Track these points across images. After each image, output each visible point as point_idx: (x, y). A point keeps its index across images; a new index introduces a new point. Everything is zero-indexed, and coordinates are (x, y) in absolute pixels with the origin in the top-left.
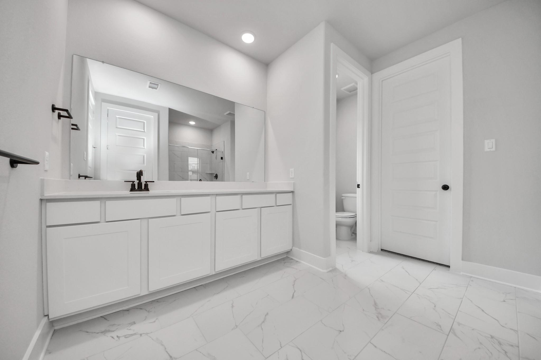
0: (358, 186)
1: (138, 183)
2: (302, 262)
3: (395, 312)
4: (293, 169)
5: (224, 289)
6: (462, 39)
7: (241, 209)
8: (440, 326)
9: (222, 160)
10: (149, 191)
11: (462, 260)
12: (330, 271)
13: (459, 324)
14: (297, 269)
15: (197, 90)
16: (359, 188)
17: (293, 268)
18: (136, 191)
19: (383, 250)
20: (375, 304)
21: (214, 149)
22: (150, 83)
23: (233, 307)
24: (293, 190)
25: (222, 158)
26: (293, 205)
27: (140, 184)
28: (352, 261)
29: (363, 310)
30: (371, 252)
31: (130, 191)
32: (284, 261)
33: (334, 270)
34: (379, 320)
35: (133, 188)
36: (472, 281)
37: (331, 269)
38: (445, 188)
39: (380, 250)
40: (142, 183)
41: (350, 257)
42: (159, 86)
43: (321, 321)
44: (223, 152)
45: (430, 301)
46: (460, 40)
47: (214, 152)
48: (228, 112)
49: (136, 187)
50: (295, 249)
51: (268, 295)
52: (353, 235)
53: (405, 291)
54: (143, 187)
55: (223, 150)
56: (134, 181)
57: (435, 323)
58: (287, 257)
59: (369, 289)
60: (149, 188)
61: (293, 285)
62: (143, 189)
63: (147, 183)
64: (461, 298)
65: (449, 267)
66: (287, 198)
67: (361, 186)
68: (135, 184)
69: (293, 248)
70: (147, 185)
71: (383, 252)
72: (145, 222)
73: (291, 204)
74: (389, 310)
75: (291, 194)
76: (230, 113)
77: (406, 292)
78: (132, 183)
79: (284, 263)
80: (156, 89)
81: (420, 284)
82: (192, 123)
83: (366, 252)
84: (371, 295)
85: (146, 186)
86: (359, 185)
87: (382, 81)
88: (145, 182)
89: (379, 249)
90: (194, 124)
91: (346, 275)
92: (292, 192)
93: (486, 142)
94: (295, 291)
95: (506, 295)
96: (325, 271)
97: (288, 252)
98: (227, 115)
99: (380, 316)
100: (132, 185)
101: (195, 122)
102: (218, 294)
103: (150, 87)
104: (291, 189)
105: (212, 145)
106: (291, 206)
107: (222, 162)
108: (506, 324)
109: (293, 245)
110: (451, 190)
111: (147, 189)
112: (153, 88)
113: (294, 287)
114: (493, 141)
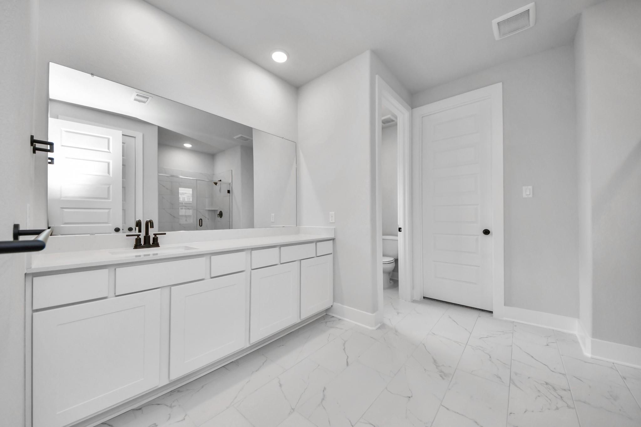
0: (400, 230)
1: (144, 237)
2: (345, 319)
3: (456, 369)
4: (333, 213)
5: (263, 363)
6: (503, 83)
7: (279, 263)
8: (500, 378)
9: (228, 194)
10: (159, 246)
11: (505, 305)
12: (379, 328)
13: (516, 374)
14: (342, 329)
16: (401, 231)
17: (337, 328)
18: (143, 247)
19: (425, 298)
20: (435, 361)
21: (216, 180)
22: (137, 95)
23: (281, 385)
24: (334, 236)
25: (229, 192)
26: (334, 254)
27: (147, 237)
28: (398, 313)
29: (425, 370)
30: (414, 301)
31: (134, 248)
32: (324, 320)
33: (383, 326)
34: (443, 379)
35: (138, 244)
36: (515, 326)
37: (379, 325)
38: (486, 232)
39: (422, 298)
40: (150, 236)
41: (394, 309)
42: (149, 100)
43: (386, 388)
44: (231, 183)
45: (484, 352)
46: (500, 85)
47: (217, 183)
48: (240, 135)
49: (142, 243)
50: (337, 305)
51: (319, 365)
52: (391, 281)
53: (459, 343)
54: (151, 242)
55: (230, 181)
56: (140, 235)
57: (495, 375)
58: (326, 314)
59: (424, 345)
60: (158, 242)
61: (344, 349)
62: (151, 243)
63: (157, 236)
64: (511, 346)
65: (491, 312)
66: (327, 247)
67: (402, 230)
68: (140, 239)
69: (335, 304)
70: (157, 238)
71: (426, 300)
72: (167, 290)
73: (331, 254)
74: (450, 367)
75: (332, 241)
76: (242, 136)
77: (460, 345)
78: (136, 237)
79: (326, 323)
80: (144, 102)
81: (471, 334)
82: (188, 145)
83: (409, 302)
84: (428, 352)
85: (155, 239)
86: (401, 228)
87: (422, 117)
88: (154, 234)
89: (421, 296)
90: (191, 147)
91: (396, 331)
92: (333, 239)
93: (524, 188)
94: (348, 357)
95: (548, 338)
96: (374, 328)
97: (327, 310)
98: (237, 138)
99: (443, 375)
100: (136, 239)
101: (191, 144)
102: (257, 371)
103: (135, 100)
104: (331, 236)
105: (214, 174)
106: (332, 255)
107: (230, 196)
108: (555, 369)
109: (334, 300)
110: (492, 234)
111: (156, 244)
112: (139, 101)
113: (345, 352)
114: (531, 187)
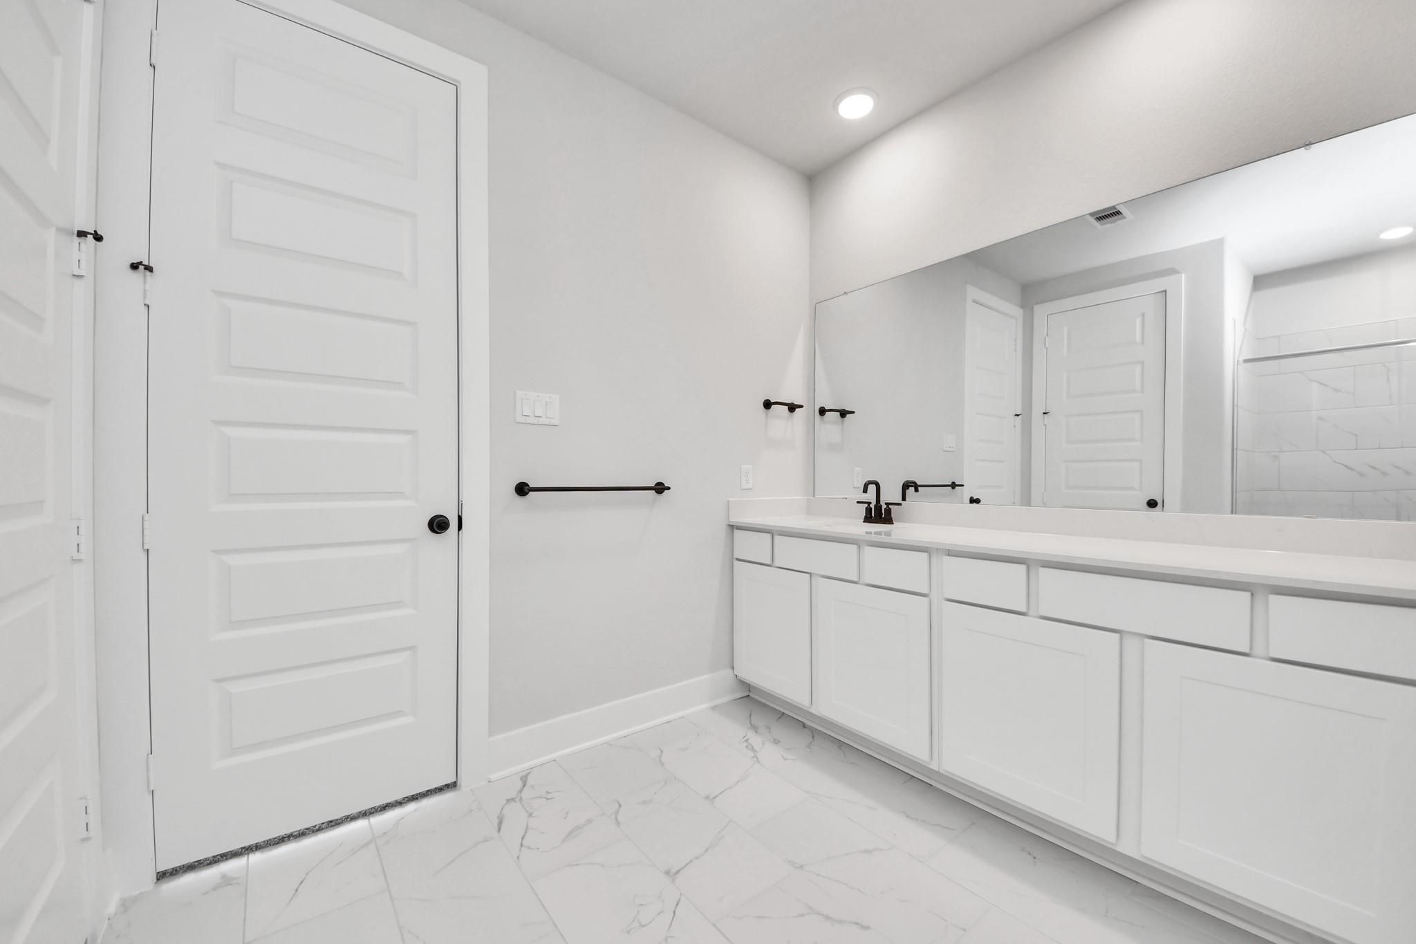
1: (866, 508)
10: (894, 523)
15: (1018, 235)
18: (876, 521)
27: (878, 506)
31: (865, 522)
35: (870, 516)
40: (882, 506)
49: (874, 515)
54: (884, 515)
56: (870, 503)
60: (892, 516)
62: (884, 517)
63: (890, 506)
68: (871, 509)
70: (890, 509)
78: (866, 505)
85: (888, 511)
88: (886, 504)
111: (890, 518)
